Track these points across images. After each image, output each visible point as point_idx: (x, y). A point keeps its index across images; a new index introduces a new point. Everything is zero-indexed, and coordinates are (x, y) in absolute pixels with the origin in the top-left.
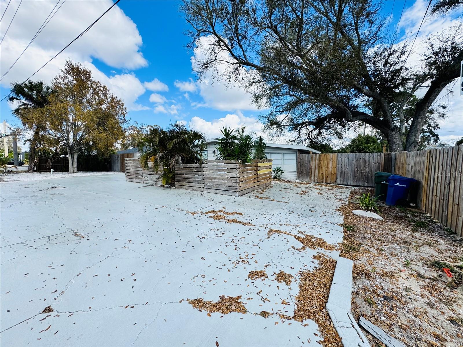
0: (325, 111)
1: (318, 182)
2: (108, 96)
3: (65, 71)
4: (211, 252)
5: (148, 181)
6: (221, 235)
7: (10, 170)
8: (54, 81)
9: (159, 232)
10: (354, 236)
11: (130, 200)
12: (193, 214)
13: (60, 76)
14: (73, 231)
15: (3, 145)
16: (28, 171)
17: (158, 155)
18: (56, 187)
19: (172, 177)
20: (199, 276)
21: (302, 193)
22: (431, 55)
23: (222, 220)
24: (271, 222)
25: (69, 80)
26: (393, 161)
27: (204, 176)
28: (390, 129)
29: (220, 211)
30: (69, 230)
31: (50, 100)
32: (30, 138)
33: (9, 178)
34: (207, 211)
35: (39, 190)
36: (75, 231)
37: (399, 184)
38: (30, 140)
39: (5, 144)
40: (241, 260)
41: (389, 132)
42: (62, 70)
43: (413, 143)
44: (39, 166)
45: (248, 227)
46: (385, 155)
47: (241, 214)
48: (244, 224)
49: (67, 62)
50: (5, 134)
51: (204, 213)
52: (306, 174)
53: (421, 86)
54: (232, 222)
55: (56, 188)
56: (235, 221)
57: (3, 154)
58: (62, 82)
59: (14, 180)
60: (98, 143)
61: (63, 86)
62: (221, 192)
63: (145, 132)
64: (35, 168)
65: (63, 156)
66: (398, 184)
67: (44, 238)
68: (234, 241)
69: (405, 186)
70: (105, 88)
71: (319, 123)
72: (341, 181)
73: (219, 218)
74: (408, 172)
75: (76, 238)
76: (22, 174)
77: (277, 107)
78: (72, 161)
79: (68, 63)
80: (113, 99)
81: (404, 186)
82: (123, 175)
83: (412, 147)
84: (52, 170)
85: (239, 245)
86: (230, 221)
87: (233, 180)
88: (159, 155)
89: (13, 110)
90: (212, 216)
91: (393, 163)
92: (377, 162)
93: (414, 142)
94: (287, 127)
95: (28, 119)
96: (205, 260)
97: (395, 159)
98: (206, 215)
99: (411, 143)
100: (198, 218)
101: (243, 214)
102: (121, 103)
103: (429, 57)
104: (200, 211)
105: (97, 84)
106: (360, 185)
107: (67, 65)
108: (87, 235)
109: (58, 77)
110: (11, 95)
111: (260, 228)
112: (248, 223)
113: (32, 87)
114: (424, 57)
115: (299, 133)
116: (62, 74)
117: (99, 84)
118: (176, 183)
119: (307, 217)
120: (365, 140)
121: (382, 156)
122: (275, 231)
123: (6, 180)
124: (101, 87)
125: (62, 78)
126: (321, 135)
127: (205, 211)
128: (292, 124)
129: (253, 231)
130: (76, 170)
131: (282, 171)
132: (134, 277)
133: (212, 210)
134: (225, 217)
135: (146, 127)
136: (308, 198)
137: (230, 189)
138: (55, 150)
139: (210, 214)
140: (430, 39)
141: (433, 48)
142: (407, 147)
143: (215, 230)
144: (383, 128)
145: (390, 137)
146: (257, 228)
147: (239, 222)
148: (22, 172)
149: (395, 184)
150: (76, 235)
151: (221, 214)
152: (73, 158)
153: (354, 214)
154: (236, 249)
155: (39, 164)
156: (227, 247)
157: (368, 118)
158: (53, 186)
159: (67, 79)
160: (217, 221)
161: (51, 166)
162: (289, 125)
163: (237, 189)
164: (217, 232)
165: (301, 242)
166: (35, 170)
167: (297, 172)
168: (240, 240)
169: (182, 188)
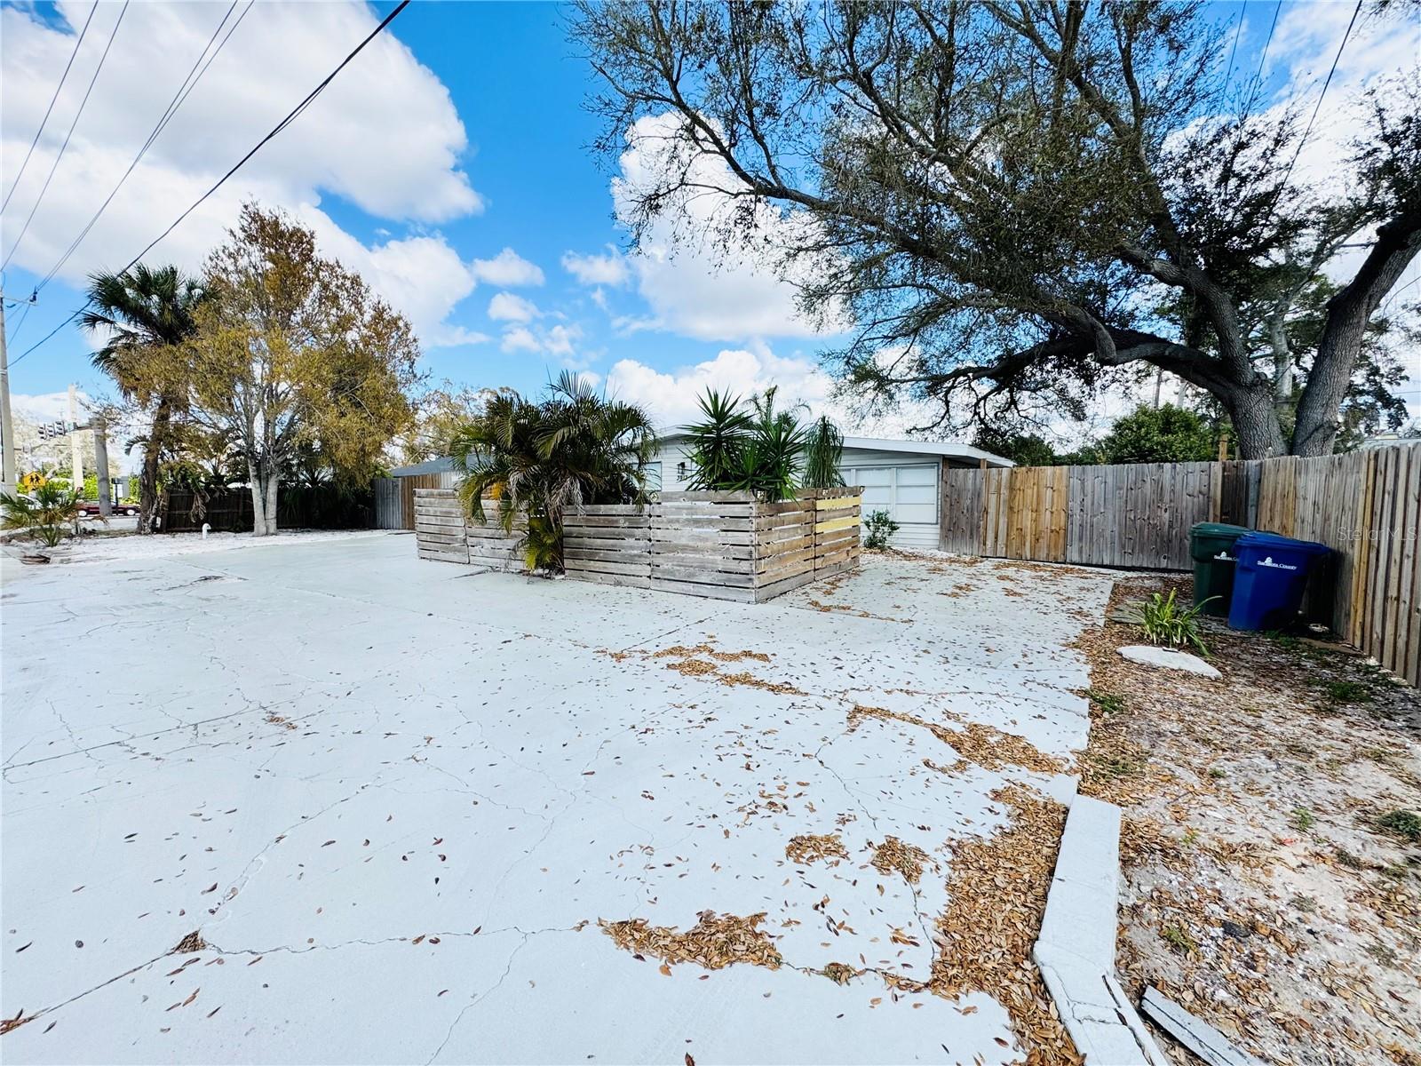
0: (1027, 334)
1: (1006, 558)
2: (366, 308)
3: (242, 235)
4: (671, 776)
5: (484, 559)
6: (704, 724)
7: (89, 529)
8: (209, 263)
9: (516, 713)
10: (1125, 729)
11: (430, 614)
12: (619, 657)
13: (225, 248)
14: (264, 708)
15: (70, 456)
16: (139, 531)
17: (511, 479)
18: (216, 578)
19: (554, 546)
20: (636, 849)
21: (957, 591)
22: (1377, 144)
23: (704, 677)
24: (857, 683)
25: (253, 260)
26: (1251, 487)
27: (650, 540)
28: (1239, 385)
29: (699, 649)
30: (252, 707)
31: (198, 321)
32: (144, 432)
33: (84, 553)
34: (660, 650)
35: (168, 587)
36: (268, 709)
37: (1273, 562)
38: (143, 438)
39: (75, 451)
40: (764, 802)
41: (1239, 394)
42: (231, 232)
43: (1317, 429)
44: (169, 515)
45: (785, 699)
46: (1224, 470)
47: (764, 657)
48: (773, 689)
49: (246, 207)
50: (75, 424)
51: (651, 654)
52: (968, 534)
53: (1345, 246)
54: (738, 684)
55: (218, 581)
56: (745, 680)
57: (70, 481)
58: (231, 268)
59: (100, 558)
60: (337, 446)
61: (234, 278)
62: (704, 590)
63: (473, 408)
64: (159, 520)
65: (238, 485)
66: (1268, 562)
67: (180, 730)
68: (743, 740)
69: (1293, 568)
70: (356, 281)
71: (1009, 372)
72: (1081, 552)
73: (696, 669)
74: (1303, 522)
75: (272, 728)
76: (120, 539)
77: (874, 324)
78: (264, 499)
79: (249, 209)
80: (379, 313)
81: (1289, 567)
82: (409, 541)
83: (1314, 442)
84: (206, 527)
85: (758, 756)
86: (730, 680)
87: (740, 552)
88: (514, 478)
89: (94, 354)
90: (677, 663)
91: (1252, 495)
92: (1200, 492)
93: (1322, 426)
94: (908, 385)
95: (137, 379)
96: (653, 799)
97: (1260, 481)
98: (657, 659)
99: (1311, 427)
100: (633, 669)
101: (771, 657)
102: (401, 324)
103: (1369, 148)
104: (639, 648)
105: (333, 270)
106: (1145, 565)
107: (246, 216)
108: (304, 720)
109: (221, 253)
110: (88, 308)
111: (823, 703)
112: (788, 686)
113: (146, 283)
114: (1355, 152)
115: (947, 403)
116: (230, 242)
117: (339, 270)
118: (567, 563)
119: (974, 669)
120: (1160, 422)
121: (1215, 473)
122: (871, 711)
123: (77, 558)
124: (345, 277)
125: (230, 255)
126: (1017, 409)
127: (653, 650)
128: (922, 376)
129: (800, 711)
130: (273, 527)
131: (892, 523)
132: (441, 849)
133: (676, 645)
134: (714, 667)
135: (476, 396)
136: (975, 606)
137: (729, 580)
138: (215, 469)
139: (669, 657)
140: (1374, 91)
141: (1382, 120)
142: (1299, 441)
143: (685, 708)
144: (1218, 383)
145: (1241, 411)
146: (813, 700)
147: (758, 684)
148: (123, 533)
149: (1260, 563)
150: (272, 721)
151: (704, 657)
152: (264, 490)
153: (1126, 659)
154: (748, 768)
155: (170, 510)
156: (721, 759)
157: (1167, 353)
158: (207, 575)
159: (246, 257)
160: (690, 679)
161: (202, 517)
162: (914, 379)
163: (751, 579)
164: (691, 714)
165: (952, 746)
166: (158, 526)
167: (939, 526)
168: (762, 739)
169: (584, 579)
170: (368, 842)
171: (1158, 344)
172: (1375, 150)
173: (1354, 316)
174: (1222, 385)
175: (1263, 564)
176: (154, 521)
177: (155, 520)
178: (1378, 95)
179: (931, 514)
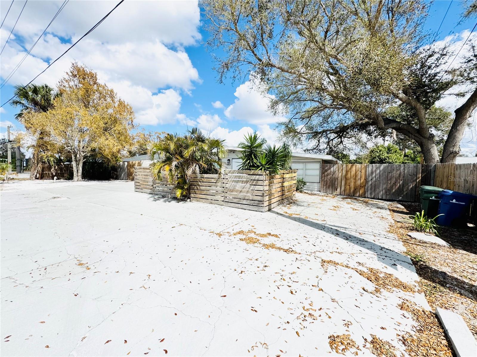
0: (349, 118)
1: (344, 195)
2: (116, 100)
3: (71, 74)
4: (261, 298)
5: (160, 193)
6: (264, 269)
7: (12, 178)
8: (59, 84)
9: (184, 262)
10: (430, 270)
11: (142, 215)
12: (220, 235)
13: (64, 79)
14: (76, 258)
15: (7, 151)
16: (31, 179)
17: (173, 164)
18: (58, 197)
19: (187, 189)
20: (259, 344)
21: (335, 208)
22: (472, 58)
23: (256, 245)
24: (317, 248)
25: (76, 83)
27: (223, 187)
28: (425, 138)
29: (249, 232)
30: (71, 258)
31: (55, 104)
32: (33, 143)
33: (8, 187)
34: (235, 232)
35: (39, 201)
36: (78, 259)
37: (456, 201)
38: (33, 146)
39: (9, 149)
40: (307, 313)
41: (424, 140)
42: (67, 73)
43: (451, 154)
44: (42, 173)
45: (292, 256)
46: (422, 167)
47: (276, 236)
48: (286, 251)
49: (73, 64)
50: (9, 140)
51: (232, 234)
52: (331, 186)
53: (444, 94)
54: (270, 248)
55: (59, 199)
56: (273, 246)
57: (6, 160)
58: (67, 86)
59: (14, 189)
60: (105, 150)
61: (68, 89)
62: (244, 207)
63: (152, 139)
64: (38, 175)
65: (68, 163)
66: (454, 201)
67: (39, 270)
68: (284, 277)
69: (464, 203)
70: (112, 91)
71: (342, 131)
72: (371, 194)
73: (251, 241)
74: (459, 186)
75: (80, 269)
76: (23, 181)
77: (297, 113)
78: (78, 169)
79: (74, 65)
80: (121, 103)
81: (462, 203)
82: (131, 184)
83: (450, 158)
84: (55, 178)
85: (294, 287)
86: (266, 246)
87: (259, 193)
88: (174, 163)
89: (16, 115)
90: (243, 238)
91: (432, 175)
92: (414, 174)
93: (453, 152)
94: (305, 135)
95: (32, 124)
96: (256, 311)
97: (435, 171)
98: (235, 236)
99: (449, 153)
100: (226, 241)
101: (279, 236)
102: (128, 107)
103: (469, 59)
104: (226, 231)
105: (104, 88)
106: (394, 199)
107: (73, 67)
108: (93, 265)
109: (63, 80)
110: (14, 98)
111: (308, 258)
112: (291, 250)
113: (35, 91)
114: (464, 60)
115: (319, 141)
116: (67, 77)
117: (106, 88)
118: (192, 195)
119: (359, 242)
120: (387, 150)
121: (419, 168)
122: (328, 262)
123: (5, 188)
124: (108, 90)
125: (67, 81)
126: (342, 144)
127: (232, 232)
128: (310, 132)
129: (301, 262)
130: (80, 178)
131: (304, 182)
132: (164, 345)
133: (240, 230)
134: (258, 240)
135: (154, 134)
136: (344, 215)
137: (254, 203)
138: (59, 157)
139: (239, 235)
140: (471, 40)
141: (474, 50)
142: (445, 158)
143: (253, 260)
144: (417, 137)
145: (425, 147)
146: (304, 257)
147: (280, 249)
148: (24, 179)
149: (451, 201)
150: (79, 265)
151: (252, 235)
152: (78, 165)
153: (413, 238)
154: (292, 293)
155: (42, 171)
156: (278, 288)
157: (401, 126)
158: (55, 196)
159: (73, 82)
160: (251, 245)
161: (54, 174)
162: (308, 133)
163: (263, 203)
164: (258, 263)
165: (368, 279)
166: (38, 177)
167: (321, 183)
168: (291, 276)
169: (198, 201)
170: (126, 341)
171: (397, 123)
172: (471, 60)
173: (465, 116)
174: (418, 137)
175: (452, 202)
176: (36, 176)
177: (37, 174)
178: (472, 42)
179: (317, 179)
